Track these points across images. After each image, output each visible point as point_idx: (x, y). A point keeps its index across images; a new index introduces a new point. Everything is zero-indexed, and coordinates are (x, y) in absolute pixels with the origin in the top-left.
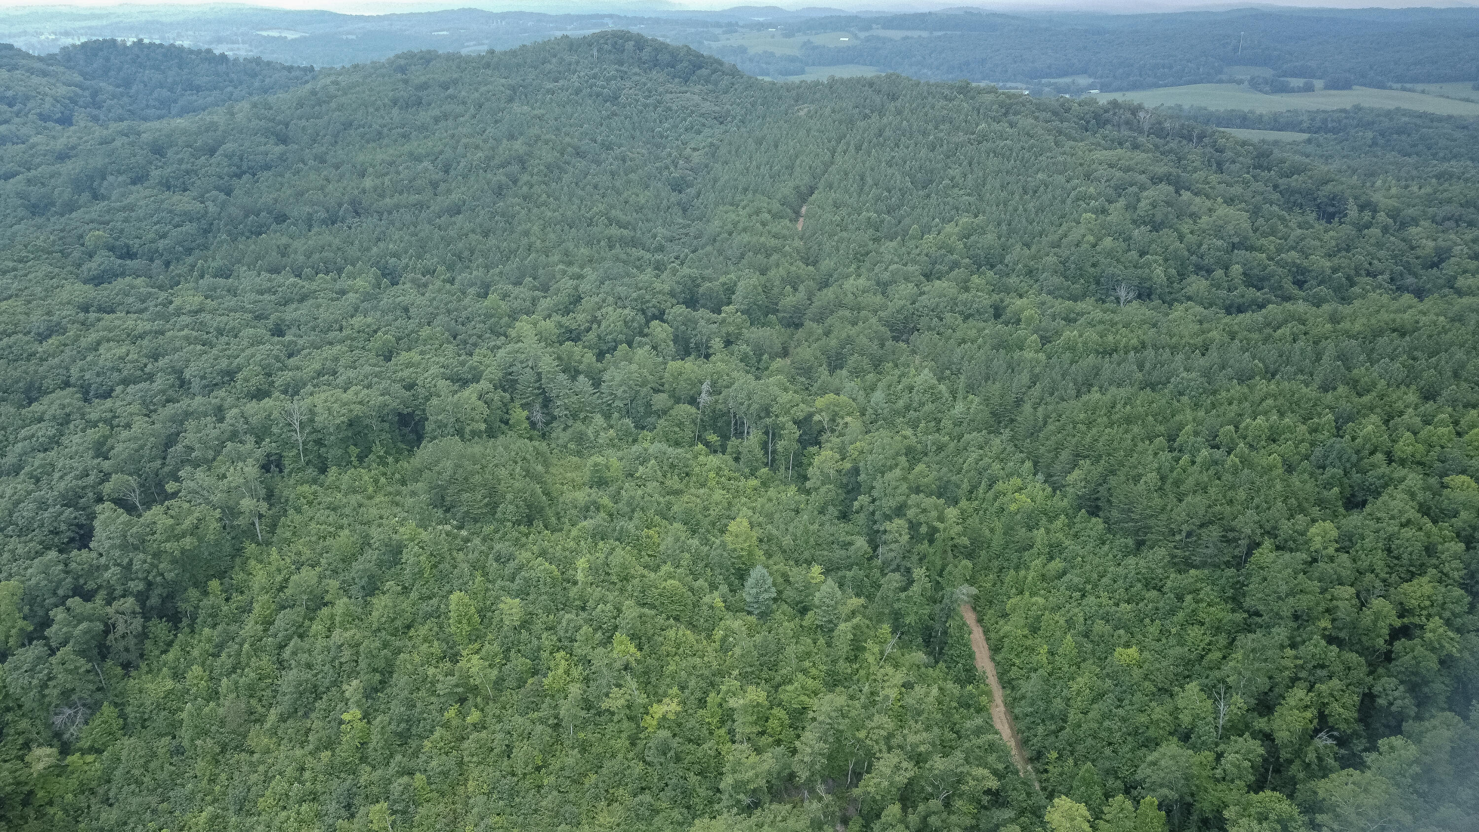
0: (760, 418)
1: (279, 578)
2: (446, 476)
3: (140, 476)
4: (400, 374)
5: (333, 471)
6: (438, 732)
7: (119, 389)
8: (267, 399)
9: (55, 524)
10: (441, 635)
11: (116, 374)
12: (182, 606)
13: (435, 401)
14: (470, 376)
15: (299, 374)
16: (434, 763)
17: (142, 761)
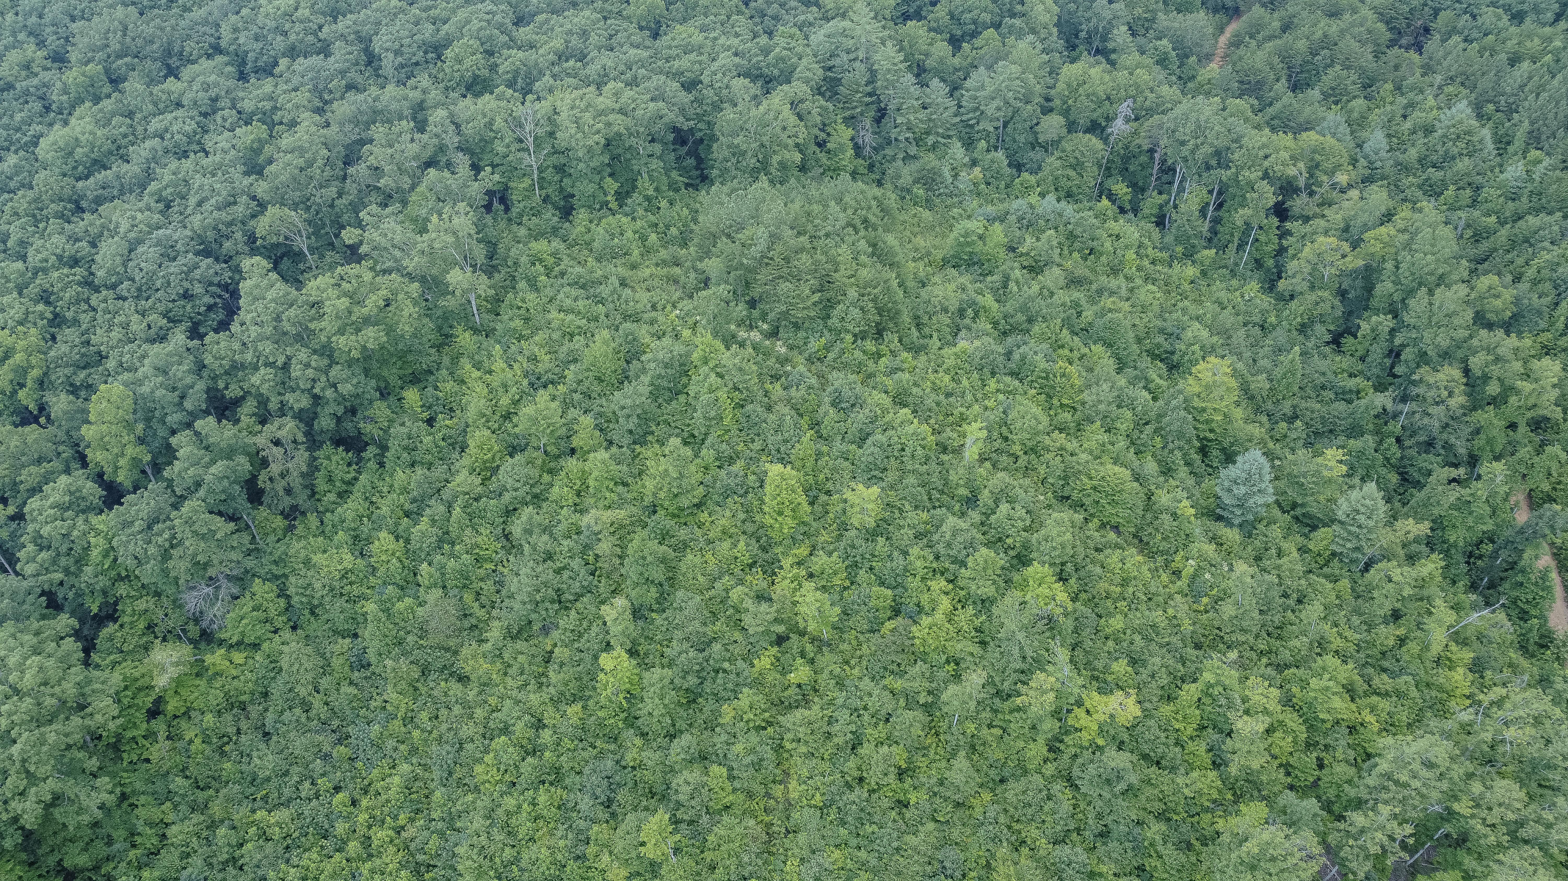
0: (1208, 168)
1: (505, 401)
2: (755, 251)
3: (308, 208)
4: (676, 63)
5: (581, 216)
6: (747, 696)
7: (284, 62)
8: (487, 96)
9: (186, 284)
10: (750, 527)
11: (279, 38)
12: (368, 428)
13: (729, 114)
14: (776, 72)
15: (532, 56)
16: (738, 748)
17: (310, 676)
